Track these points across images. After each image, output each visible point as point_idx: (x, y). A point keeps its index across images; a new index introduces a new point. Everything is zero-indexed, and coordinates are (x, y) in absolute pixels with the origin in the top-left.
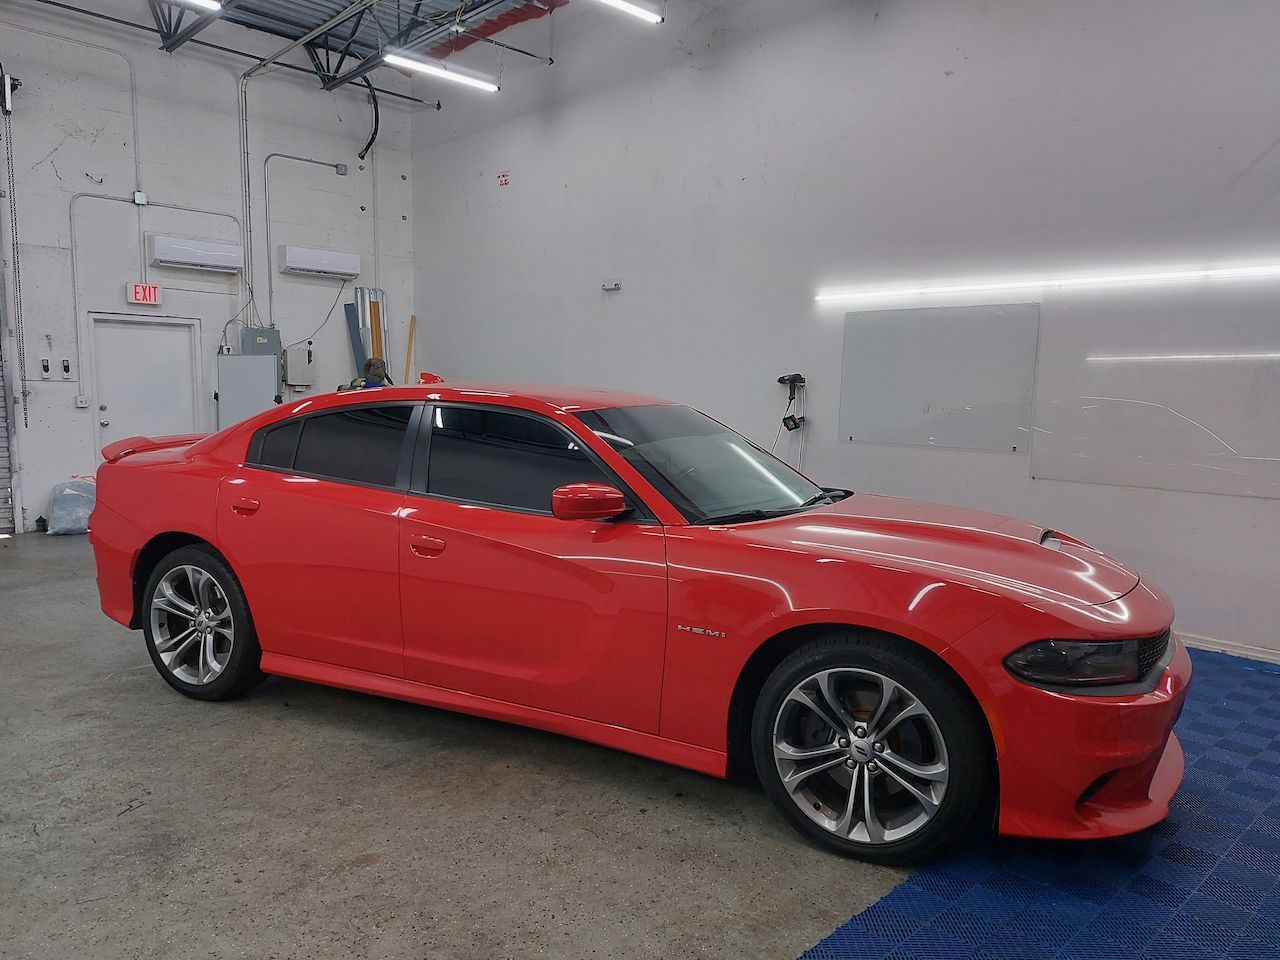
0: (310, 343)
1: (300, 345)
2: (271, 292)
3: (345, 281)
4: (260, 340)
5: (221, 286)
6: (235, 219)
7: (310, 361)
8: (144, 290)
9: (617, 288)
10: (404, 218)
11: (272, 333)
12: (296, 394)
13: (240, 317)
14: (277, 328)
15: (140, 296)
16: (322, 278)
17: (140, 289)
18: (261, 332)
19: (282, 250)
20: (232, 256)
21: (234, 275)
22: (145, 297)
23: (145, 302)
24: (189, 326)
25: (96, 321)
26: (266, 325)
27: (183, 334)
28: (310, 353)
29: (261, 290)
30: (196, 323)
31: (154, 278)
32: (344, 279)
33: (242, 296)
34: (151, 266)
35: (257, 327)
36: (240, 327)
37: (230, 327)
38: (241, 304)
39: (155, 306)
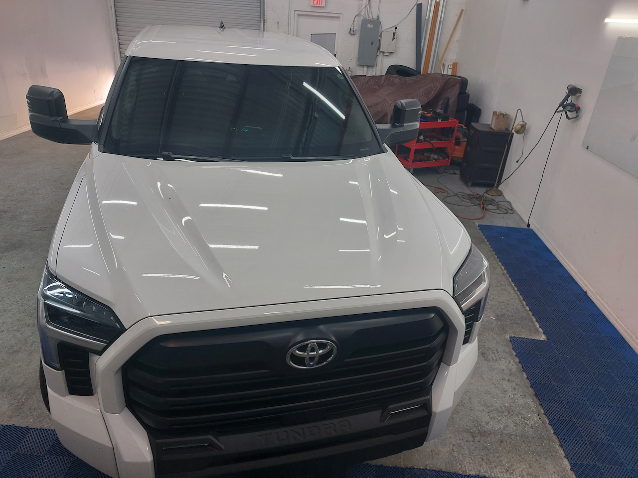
0: (396, 28)
1: (391, 29)
4: (369, 26)
7: (394, 38)
11: (377, 22)
12: (385, 57)
13: (362, 13)
14: (382, 19)
15: (315, 2)
18: (370, 22)
22: (317, 3)
23: (316, 5)
24: (339, 17)
25: (298, 15)
26: (375, 17)
27: (335, 22)
28: (394, 34)
30: (341, 16)
33: (364, 2)
35: (370, 18)
36: (362, 18)
37: (357, 17)
38: (364, 6)
39: (323, 7)
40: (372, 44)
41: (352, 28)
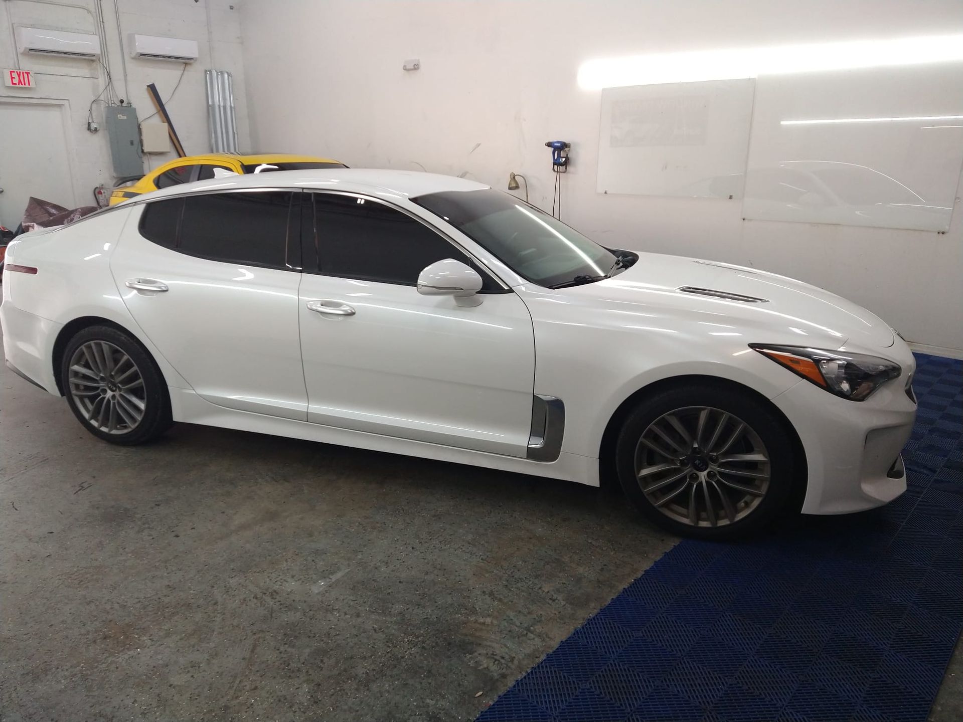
2: (126, 76)
3: (186, 64)
4: (121, 117)
5: (82, 70)
6: (89, 11)
8: (19, 76)
9: (416, 67)
10: (231, 8)
11: (130, 110)
12: (153, 161)
13: (102, 98)
14: (134, 106)
15: (16, 81)
16: (167, 62)
17: (14, 75)
18: (121, 110)
19: (131, 38)
20: (89, 44)
21: (93, 61)
22: (20, 80)
23: (17, 86)
24: (59, 106)
26: (124, 104)
27: (54, 114)
29: (117, 74)
30: (66, 103)
31: (27, 65)
32: (185, 62)
33: (102, 81)
34: (24, 54)
35: (116, 106)
36: (103, 106)
37: (94, 106)
38: (102, 86)
39: (30, 89)
40: (132, 143)
41: (90, 121)
